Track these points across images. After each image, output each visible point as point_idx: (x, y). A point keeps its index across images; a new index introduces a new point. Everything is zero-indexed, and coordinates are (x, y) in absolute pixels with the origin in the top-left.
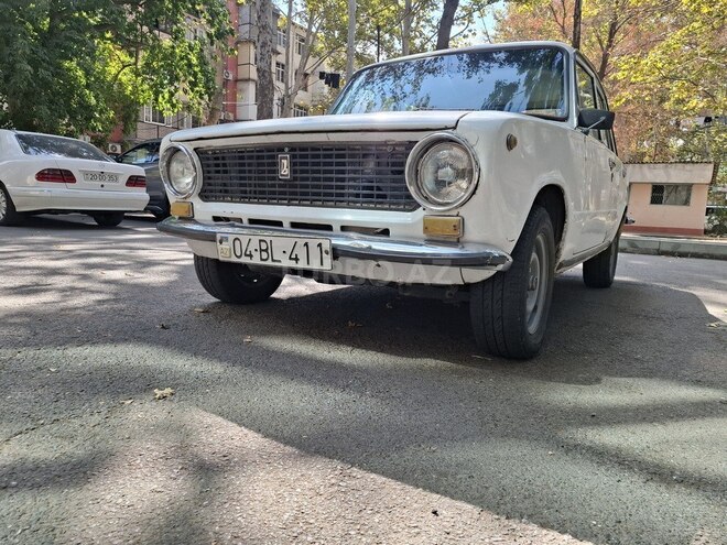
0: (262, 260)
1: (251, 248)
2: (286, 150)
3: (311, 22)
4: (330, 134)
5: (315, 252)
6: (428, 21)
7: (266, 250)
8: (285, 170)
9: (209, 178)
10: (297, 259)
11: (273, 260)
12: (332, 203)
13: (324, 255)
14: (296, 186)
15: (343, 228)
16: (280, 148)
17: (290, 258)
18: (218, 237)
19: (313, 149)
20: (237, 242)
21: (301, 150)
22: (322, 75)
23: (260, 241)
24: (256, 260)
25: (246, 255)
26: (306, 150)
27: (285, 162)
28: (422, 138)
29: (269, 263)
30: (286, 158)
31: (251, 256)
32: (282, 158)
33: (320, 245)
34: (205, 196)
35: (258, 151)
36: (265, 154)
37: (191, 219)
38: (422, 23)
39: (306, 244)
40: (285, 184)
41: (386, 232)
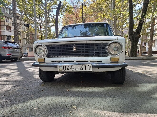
0: (72, 70)
1: (69, 68)
2: (75, 45)
3: (22, 13)
4: (87, 41)
5: (87, 67)
6: (51, 14)
7: (74, 68)
8: (75, 49)
9: (49, 52)
10: (82, 69)
11: (75, 70)
12: (88, 56)
13: (90, 67)
14: (78, 53)
15: (91, 61)
16: (73, 45)
17: (81, 69)
18: (58, 66)
19: (82, 45)
20: (65, 67)
21: (79, 45)
22: (25, 25)
23: (72, 66)
24: (70, 70)
25: (67, 70)
26: (80, 45)
27: (75, 48)
28: (110, 42)
29: (74, 71)
30: (75, 47)
31: (69, 70)
32: (74, 47)
33: (89, 66)
34: (48, 56)
35: (66, 45)
36: (68, 46)
37: (44, 62)
38: (49, 15)
39: (85, 66)
40: (75, 52)
41: (101, 61)
